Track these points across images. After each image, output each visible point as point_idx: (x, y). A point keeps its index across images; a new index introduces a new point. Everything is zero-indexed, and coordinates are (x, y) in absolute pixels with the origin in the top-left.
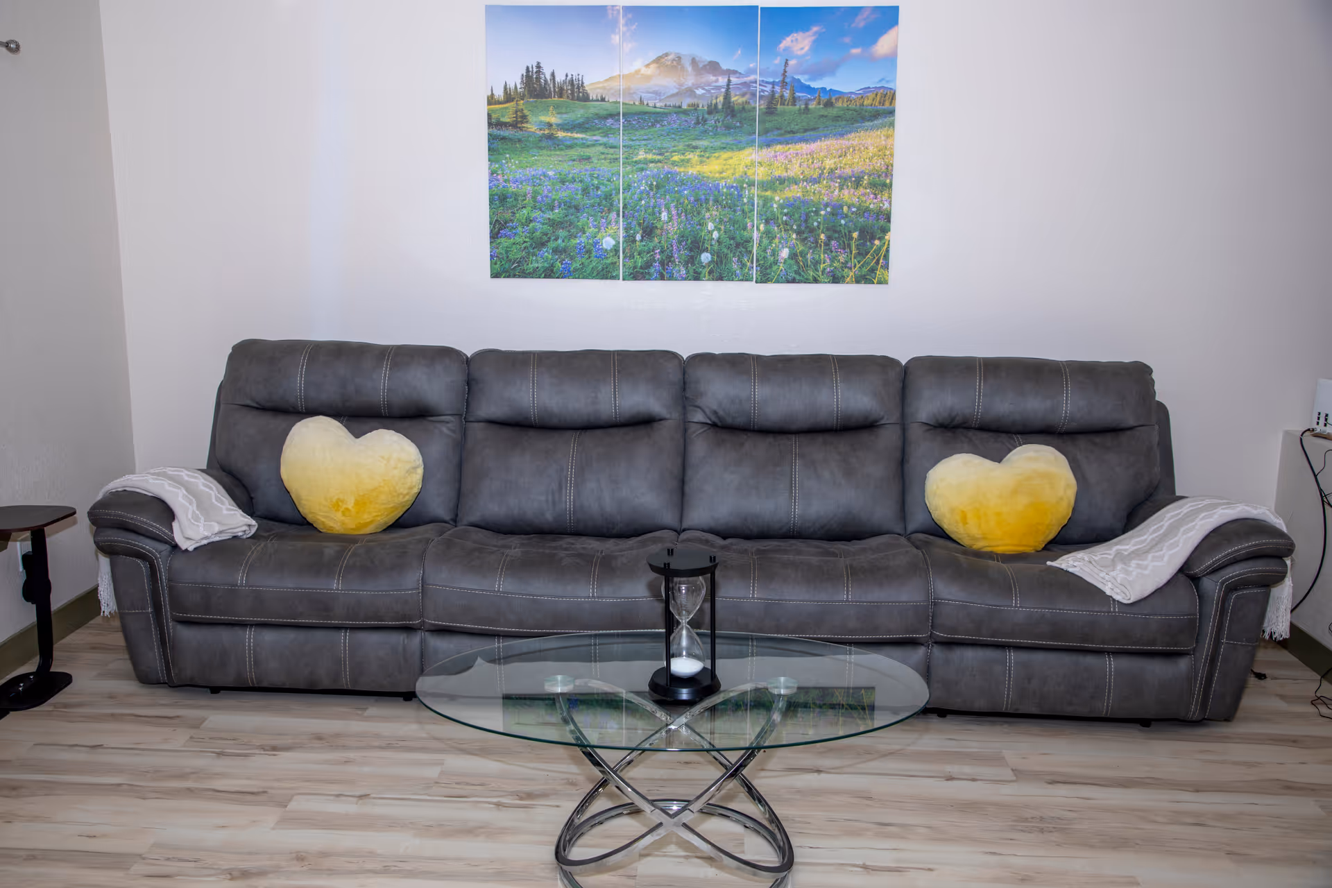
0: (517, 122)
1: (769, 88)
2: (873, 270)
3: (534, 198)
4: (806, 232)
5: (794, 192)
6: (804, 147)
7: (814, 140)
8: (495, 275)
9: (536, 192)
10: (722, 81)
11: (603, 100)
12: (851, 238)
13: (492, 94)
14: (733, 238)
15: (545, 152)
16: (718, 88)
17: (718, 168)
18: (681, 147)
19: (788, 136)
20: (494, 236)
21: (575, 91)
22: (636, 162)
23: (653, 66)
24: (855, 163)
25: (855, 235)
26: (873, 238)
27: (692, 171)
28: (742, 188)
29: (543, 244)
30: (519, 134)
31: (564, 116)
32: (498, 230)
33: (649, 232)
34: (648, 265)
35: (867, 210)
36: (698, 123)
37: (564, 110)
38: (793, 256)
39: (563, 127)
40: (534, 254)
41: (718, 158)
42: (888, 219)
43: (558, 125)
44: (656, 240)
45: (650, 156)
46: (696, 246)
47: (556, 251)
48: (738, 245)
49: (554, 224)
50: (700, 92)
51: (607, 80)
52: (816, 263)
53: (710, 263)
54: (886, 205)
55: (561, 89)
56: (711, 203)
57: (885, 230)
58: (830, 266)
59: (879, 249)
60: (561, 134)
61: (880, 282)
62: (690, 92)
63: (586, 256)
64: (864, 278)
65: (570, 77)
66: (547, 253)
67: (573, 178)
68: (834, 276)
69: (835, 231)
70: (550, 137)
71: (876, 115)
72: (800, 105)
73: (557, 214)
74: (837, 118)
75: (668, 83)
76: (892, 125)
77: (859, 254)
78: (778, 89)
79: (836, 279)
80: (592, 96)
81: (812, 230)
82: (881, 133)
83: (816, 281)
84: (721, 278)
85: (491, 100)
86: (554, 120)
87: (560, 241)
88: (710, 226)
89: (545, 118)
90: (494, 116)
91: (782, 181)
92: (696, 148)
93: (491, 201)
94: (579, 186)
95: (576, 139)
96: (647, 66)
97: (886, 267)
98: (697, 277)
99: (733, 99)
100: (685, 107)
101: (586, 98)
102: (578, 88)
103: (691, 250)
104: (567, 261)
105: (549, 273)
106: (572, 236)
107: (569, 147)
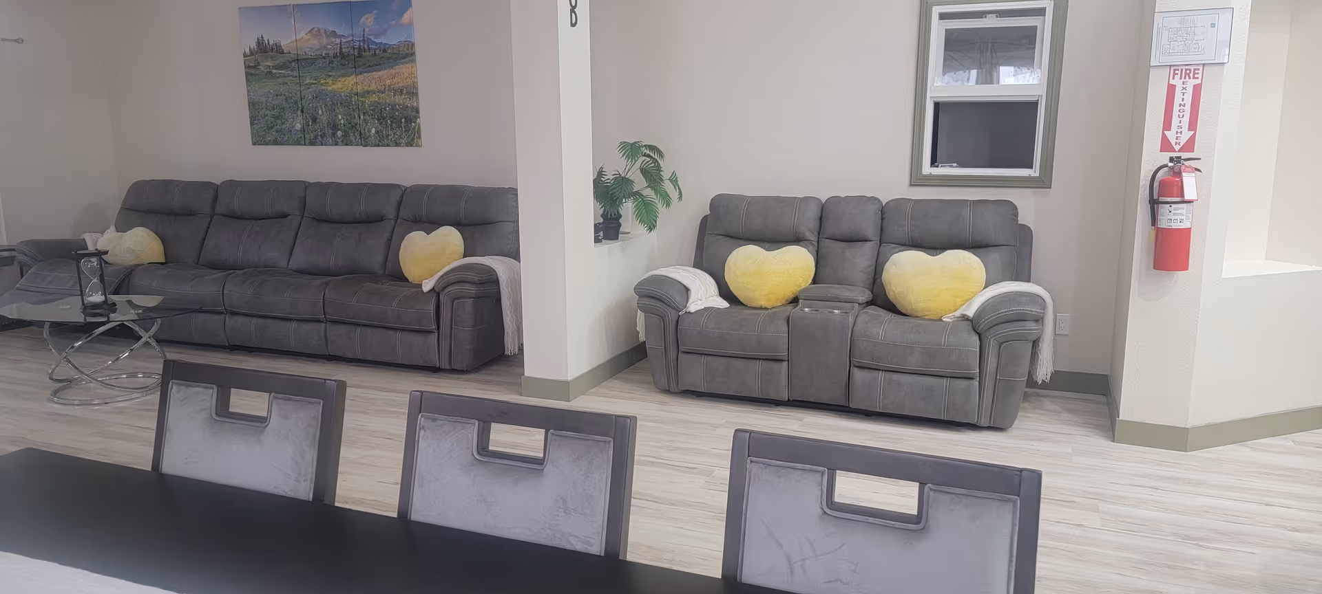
0: (256, 66)
1: (358, 44)
2: (413, 139)
3: (266, 104)
4: (381, 119)
5: (374, 98)
6: (376, 74)
7: (381, 69)
8: (254, 144)
9: (266, 101)
10: (338, 41)
11: (290, 53)
12: (402, 122)
13: (245, 52)
14: (350, 123)
15: (268, 80)
16: (337, 44)
17: (340, 86)
18: (324, 76)
19: (369, 68)
20: (252, 124)
21: (278, 49)
22: (306, 84)
23: (309, 34)
24: (399, 83)
25: (403, 120)
26: (411, 123)
27: (329, 88)
28: (352, 97)
29: (272, 128)
30: (257, 72)
31: (275, 62)
32: (253, 121)
33: (315, 120)
34: (316, 138)
35: (407, 107)
36: (329, 63)
37: (274, 59)
38: (377, 132)
39: (275, 67)
40: (268, 133)
41: (340, 81)
42: (418, 112)
43: (273, 67)
44: (318, 125)
45: (311, 81)
46: (335, 127)
47: (277, 131)
48: (352, 127)
49: (277, 118)
50: (329, 47)
51: (290, 43)
52: (388, 136)
53: (342, 135)
54: (415, 104)
55: (272, 48)
56: (339, 104)
57: (416, 118)
58: (394, 137)
59: (414, 128)
60: (274, 71)
61: (416, 146)
62: (325, 47)
63: (290, 134)
64: (410, 144)
65: (275, 42)
66: (274, 132)
67: (281, 93)
68: (396, 143)
69: (394, 119)
70: (270, 73)
71: (407, 56)
72: (373, 52)
73: (276, 112)
74: (388, 58)
75: (315, 43)
76: (414, 61)
77: (406, 131)
78: (362, 44)
79: (397, 145)
80: (285, 52)
81: (384, 118)
82: (409, 65)
83: (388, 145)
84: (346, 145)
85: (245, 55)
86: (271, 64)
87: (278, 126)
88: (340, 117)
89: (267, 63)
90: (247, 63)
91: (368, 92)
92: (330, 76)
93: (249, 106)
94: (284, 97)
95: (280, 73)
96: (306, 34)
97: (419, 137)
98: (336, 144)
99: (344, 50)
100: (324, 55)
101: (282, 53)
102: (279, 47)
103: (333, 130)
104: (282, 136)
105: (276, 143)
106: (283, 123)
107: (278, 77)
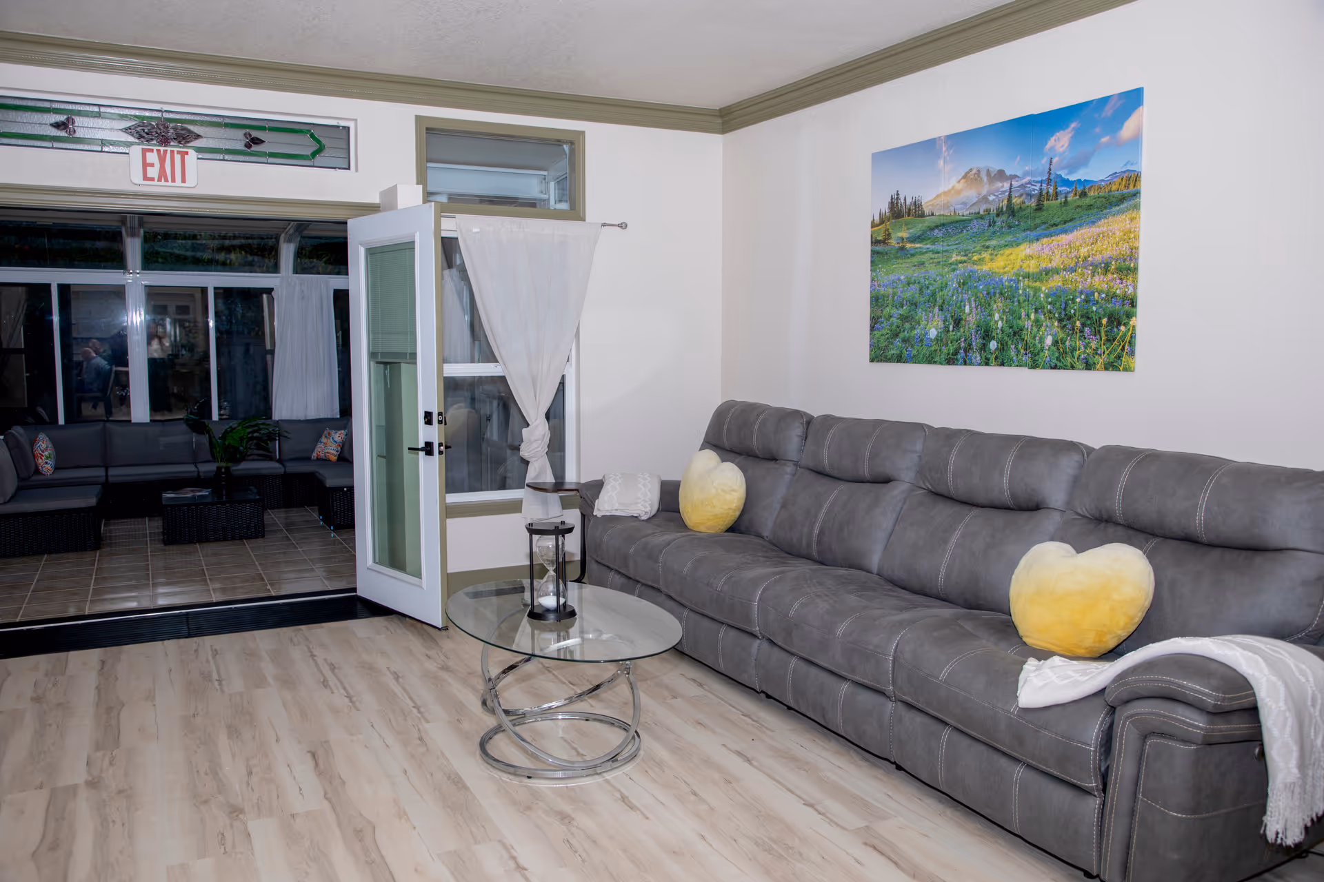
0: (885, 239)
1: (1038, 187)
2: (1119, 357)
3: (893, 297)
4: (1065, 319)
5: (1056, 282)
6: (1064, 238)
7: (1072, 231)
8: (872, 360)
9: (894, 294)
10: (1006, 186)
11: (933, 215)
12: (1101, 325)
13: (874, 220)
14: (1011, 327)
15: (901, 261)
16: (1004, 192)
17: (1002, 264)
18: (978, 248)
19: (1052, 229)
20: (872, 329)
21: (916, 210)
22: (951, 264)
23: (963, 181)
24: (1105, 250)
25: (1104, 321)
26: (1119, 324)
27: (985, 268)
28: (1019, 281)
29: (897, 335)
30: (887, 248)
31: (911, 231)
32: (875, 323)
33: (958, 322)
34: (956, 352)
35: (1114, 296)
36: (990, 225)
37: (910, 227)
38: (1055, 343)
39: (913, 240)
40: (892, 344)
41: (1002, 255)
42: (1133, 303)
43: (907, 238)
44: (962, 330)
45: (959, 258)
46: (987, 335)
47: (905, 340)
48: (1015, 333)
49: (904, 318)
50: (991, 198)
51: (935, 199)
52: (1073, 349)
53: (996, 349)
54: (1130, 290)
55: (909, 210)
56: (997, 295)
57: (1129, 316)
58: (1085, 352)
59: (1125, 335)
60: (908, 246)
61: (1125, 370)
62: (985, 199)
63: (920, 345)
64: (1111, 366)
65: (914, 199)
66: (898, 342)
67: (915, 280)
68: (1087, 363)
69: (1088, 318)
70: (902, 248)
71: (1122, 199)
72: (1061, 199)
73: (904, 311)
74: (1090, 207)
75: (971, 194)
76: (1137, 207)
77: (1108, 340)
78: (1044, 186)
79: (1089, 366)
80: (927, 212)
81: (1069, 318)
82: (1125, 217)
83: (1073, 367)
84: (1002, 364)
85: (873, 225)
86: (905, 235)
87: (906, 332)
88: (997, 316)
89: (900, 234)
90: (874, 236)
91: (1047, 272)
92: (988, 247)
93: (871, 301)
94: (917, 286)
95: (917, 248)
96: (959, 182)
97: (1132, 354)
98: (987, 363)
99: (1014, 201)
100: (982, 213)
101: (923, 215)
102: (919, 207)
103: (984, 339)
104: (910, 349)
105: (899, 359)
106: (913, 328)
107: (913, 255)
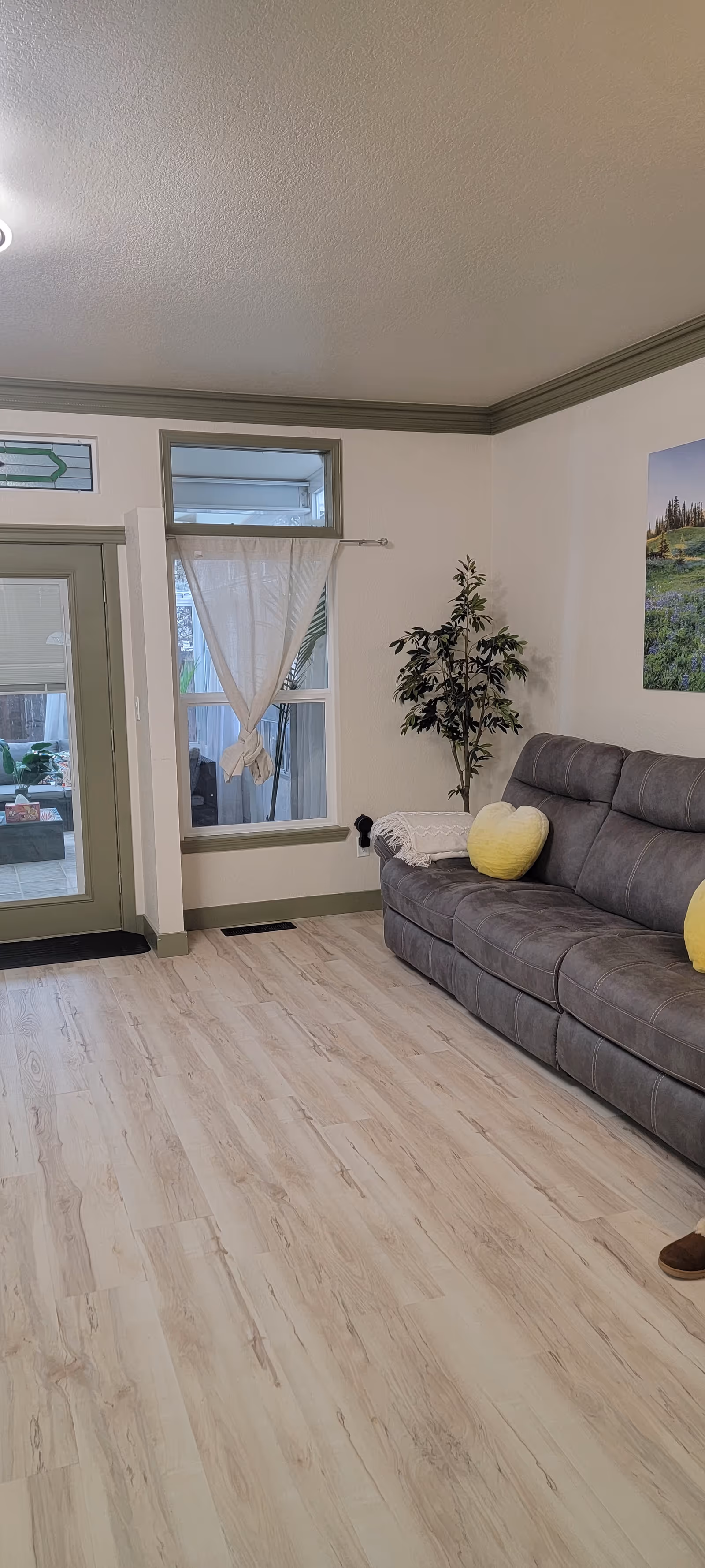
0: (662, 552)
3: (669, 618)
8: (646, 687)
9: (670, 613)
13: (650, 529)
15: (677, 576)
20: (646, 652)
21: (696, 519)
29: (673, 659)
30: (664, 562)
31: (690, 542)
32: (649, 643)
37: (689, 537)
39: (691, 552)
40: (668, 669)
43: (686, 551)
47: (681, 665)
49: (681, 641)
55: (689, 518)
60: (687, 559)
63: (698, 670)
65: (694, 506)
66: (674, 667)
67: (693, 598)
70: (680, 562)
73: (680, 632)
85: (650, 536)
86: (683, 547)
87: (682, 656)
89: (678, 546)
90: (650, 548)
93: (646, 621)
94: (694, 605)
95: (696, 562)
101: (702, 525)
102: (699, 515)
104: (686, 675)
105: (675, 686)
106: (690, 652)
107: (691, 570)
